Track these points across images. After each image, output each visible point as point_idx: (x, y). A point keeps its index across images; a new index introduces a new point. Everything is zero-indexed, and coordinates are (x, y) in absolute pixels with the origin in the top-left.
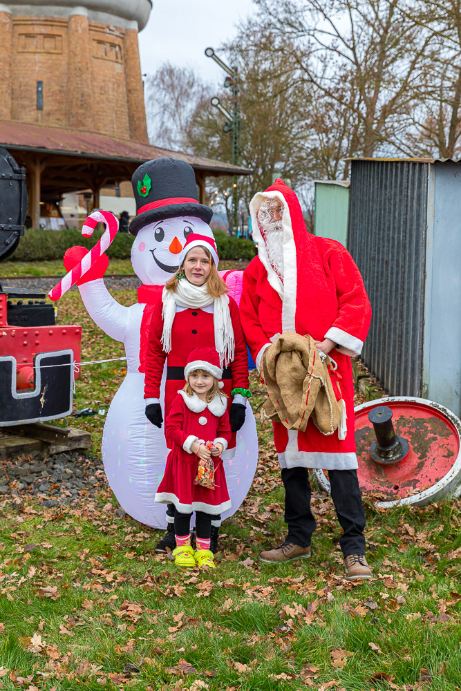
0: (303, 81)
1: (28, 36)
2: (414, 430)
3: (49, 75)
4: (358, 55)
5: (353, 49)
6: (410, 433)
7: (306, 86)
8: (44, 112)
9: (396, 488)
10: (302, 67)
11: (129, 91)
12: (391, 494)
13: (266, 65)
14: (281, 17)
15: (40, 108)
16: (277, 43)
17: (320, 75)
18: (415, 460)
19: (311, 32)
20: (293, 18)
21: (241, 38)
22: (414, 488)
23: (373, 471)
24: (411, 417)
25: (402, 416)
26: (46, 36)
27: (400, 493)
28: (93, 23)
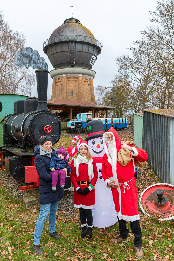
0: (129, 88)
1: (70, 81)
2: (168, 194)
3: (74, 89)
4: (141, 82)
5: (140, 81)
6: (167, 195)
7: (130, 89)
8: (73, 97)
9: (164, 213)
10: (129, 85)
11: (91, 91)
12: (163, 215)
13: (121, 85)
14: (124, 74)
15: (72, 96)
16: (123, 80)
17: (133, 87)
18: (169, 204)
19: (131, 77)
20: (127, 75)
21: (115, 79)
22: (170, 214)
23: (157, 207)
24: (167, 190)
25: (164, 189)
26: (74, 80)
27: (165, 215)
28: (83, 77)
